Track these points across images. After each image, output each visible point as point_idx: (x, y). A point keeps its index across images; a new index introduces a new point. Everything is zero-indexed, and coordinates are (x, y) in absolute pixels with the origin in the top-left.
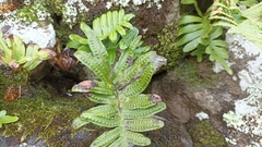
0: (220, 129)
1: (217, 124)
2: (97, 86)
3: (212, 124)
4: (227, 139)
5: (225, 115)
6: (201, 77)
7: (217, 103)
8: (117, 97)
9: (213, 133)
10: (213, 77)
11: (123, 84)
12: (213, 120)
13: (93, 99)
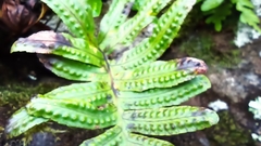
0: (244, 122)
1: (239, 115)
2: (69, 44)
3: (232, 115)
4: (254, 136)
5: (251, 104)
6: (219, 54)
7: (240, 87)
8: (108, 70)
9: (233, 127)
10: (235, 52)
11: (118, 48)
12: (234, 111)
13: (58, 69)
